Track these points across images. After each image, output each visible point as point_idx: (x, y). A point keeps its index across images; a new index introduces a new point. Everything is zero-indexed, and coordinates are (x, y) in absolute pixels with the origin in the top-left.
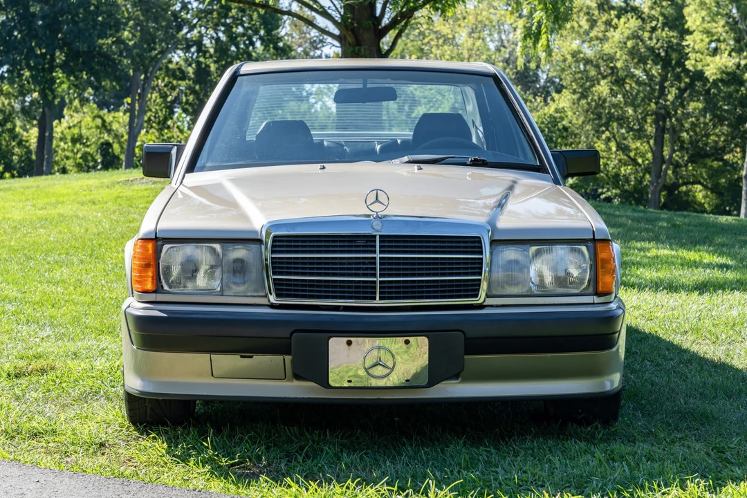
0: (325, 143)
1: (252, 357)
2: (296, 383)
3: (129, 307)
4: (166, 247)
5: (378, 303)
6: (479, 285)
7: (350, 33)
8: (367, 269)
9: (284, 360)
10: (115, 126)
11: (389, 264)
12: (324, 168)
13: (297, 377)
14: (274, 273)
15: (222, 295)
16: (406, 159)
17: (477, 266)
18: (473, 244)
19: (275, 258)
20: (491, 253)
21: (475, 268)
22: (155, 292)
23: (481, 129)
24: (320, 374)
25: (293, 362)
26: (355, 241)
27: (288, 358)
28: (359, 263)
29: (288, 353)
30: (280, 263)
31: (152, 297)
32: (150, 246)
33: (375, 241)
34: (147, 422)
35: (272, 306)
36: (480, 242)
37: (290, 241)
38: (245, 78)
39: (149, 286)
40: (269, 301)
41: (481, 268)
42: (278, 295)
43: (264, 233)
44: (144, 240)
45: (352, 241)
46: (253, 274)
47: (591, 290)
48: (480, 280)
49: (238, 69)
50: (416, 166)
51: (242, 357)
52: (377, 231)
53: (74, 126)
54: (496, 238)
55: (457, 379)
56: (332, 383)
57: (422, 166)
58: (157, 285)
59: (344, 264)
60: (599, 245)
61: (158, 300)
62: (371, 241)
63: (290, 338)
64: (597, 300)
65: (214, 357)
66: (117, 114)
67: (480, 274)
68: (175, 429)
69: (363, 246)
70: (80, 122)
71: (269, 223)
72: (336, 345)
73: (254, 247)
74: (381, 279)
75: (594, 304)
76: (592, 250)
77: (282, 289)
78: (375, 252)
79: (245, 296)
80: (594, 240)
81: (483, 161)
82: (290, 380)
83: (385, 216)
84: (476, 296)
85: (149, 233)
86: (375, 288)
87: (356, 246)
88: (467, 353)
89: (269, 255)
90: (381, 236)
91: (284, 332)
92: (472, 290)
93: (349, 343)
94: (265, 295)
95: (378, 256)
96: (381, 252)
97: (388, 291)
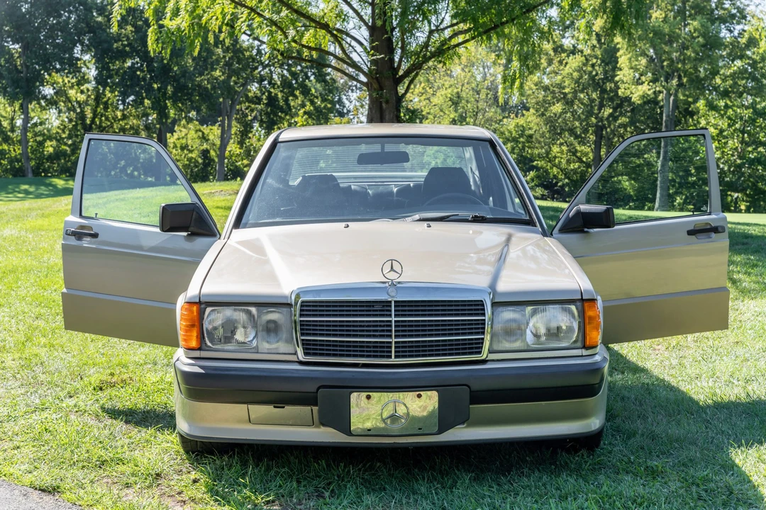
0: (353, 187)
1: (284, 407)
2: (323, 429)
3: (178, 360)
4: (208, 310)
5: (393, 361)
6: (482, 343)
7: (375, 81)
8: (383, 331)
9: (312, 410)
10: (211, 137)
11: (403, 326)
12: (348, 226)
13: (324, 425)
14: (302, 334)
15: (258, 353)
16: (417, 217)
17: (480, 327)
18: (478, 307)
19: (303, 321)
20: (493, 313)
21: (478, 328)
22: (200, 349)
23: (477, 173)
24: (344, 426)
25: (320, 412)
26: (373, 306)
27: (315, 409)
28: (377, 326)
29: (316, 405)
30: (307, 325)
31: (197, 354)
32: (195, 308)
33: (391, 306)
34: (198, 451)
35: (301, 363)
36: (483, 305)
37: (316, 306)
38: (282, 144)
39: (194, 344)
40: (298, 358)
41: (484, 328)
42: (306, 354)
43: (293, 298)
44: (190, 303)
45: (370, 306)
46: (284, 335)
47: (579, 344)
48: (483, 339)
49: (278, 136)
50: (425, 224)
51: (275, 407)
52: (393, 297)
53: (183, 138)
54: (497, 300)
55: (463, 423)
56: (353, 430)
57: (431, 223)
58: (201, 344)
59: (363, 326)
60: (587, 305)
61: (202, 356)
62: (387, 306)
63: (317, 392)
64: (585, 352)
65: (251, 407)
66: (213, 128)
67: (483, 333)
68: (221, 458)
69: (380, 311)
70: (186, 135)
71: (298, 289)
72: (357, 399)
73: (285, 310)
74: (396, 340)
75: (582, 356)
76: (580, 308)
77: (309, 348)
78: (390, 315)
79: (277, 354)
80: (582, 300)
81: (483, 217)
82: (319, 427)
83: (399, 283)
84: (480, 353)
85: (194, 297)
86: (391, 347)
87: (374, 311)
88: (471, 404)
89: (298, 318)
90: (395, 302)
91: (311, 388)
92: (476, 348)
93: (368, 397)
94: (294, 352)
95: (393, 319)
96: (396, 316)
97: (403, 350)
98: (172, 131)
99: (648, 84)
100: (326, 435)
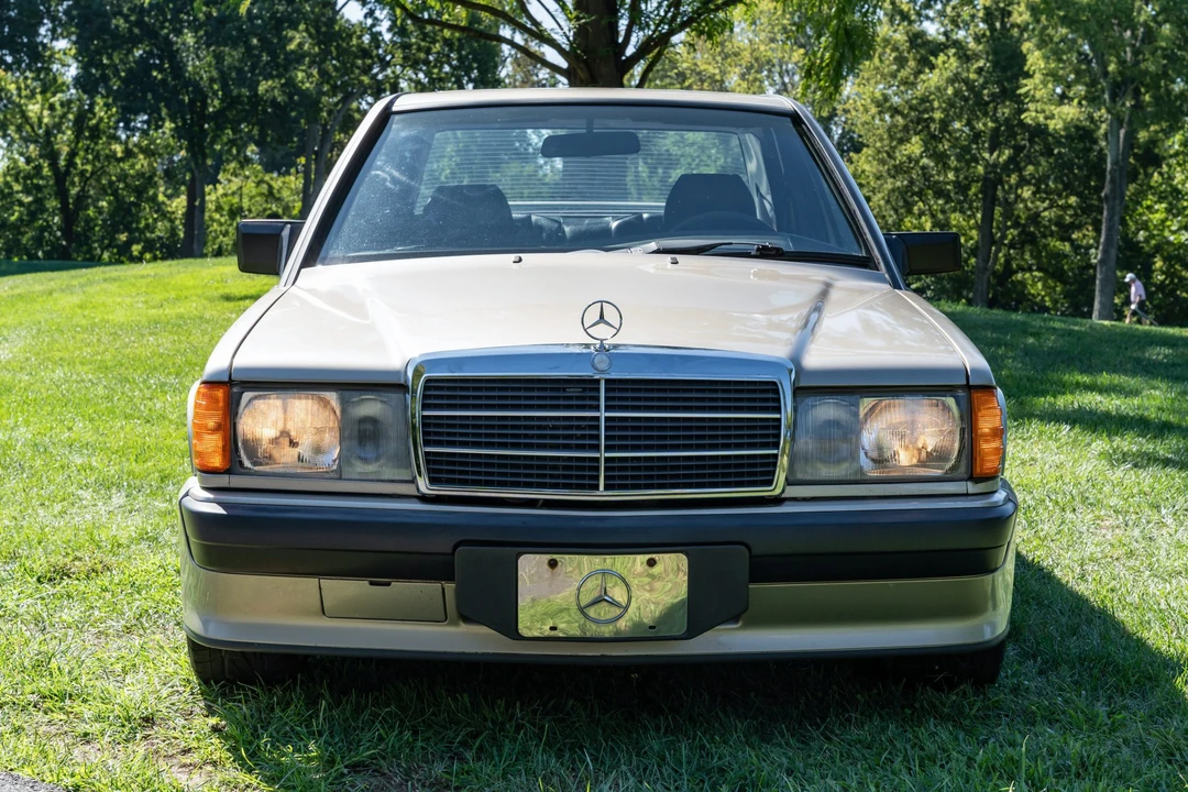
1: (388, 584)
2: (464, 628)
3: (187, 495)
4: (247, 396)
5: (602, 494)
6: (775, 464)
7: (582, 66)
8: (583, 437)
9: (443, 589)
11: (621, 428)
12: (520, 260)
13: (466, 619)
14: (427, 443)
15: (340, 479)
16: (653, 245)
17: (770, 433)
18: (765, 394)
19: (429, 417)
20: (795, 409)
21: (767, 436)
22: (228, 472)
23: (769, 198)
24: (506, 621)
25: (458, 592)
26: (564, 389)
27: (450, 587)
28: (570, 427)
29: (450, 579)
30: (436, 425)
31: (223, 481)
32: (220, 393)
33: (598, 390)
34: (227, 680)
35: (424, 499)
36: (777, 392)
37: (455, 389)
38: (397, 117)
39: (216, 461)
40: (418, 489)
41: (778, 436)
42: (433, 481)
43: (410, 374)
44: (210, 384)
45: (558, 390)
46: (391, 445)
47: (963, 469)
48: (776, 456)
49: (391, 103)
50: (668, 257)
51: (372, 583)
52: (602, 372)
53: (233, 193)
54: (803, 383)
55: (736, 621)
56: (523, 629)
57: (679, 257)
58: (231, 461)
59: (545, 428)
60: (977, 395)
61: (232, 486)
62: (592, 390)
63: (453, 554)
64: (971, 488)
65: (326, 583)
66: (287, 179)
67: (776, 445)
68: (270, 691)
69: (578, 398)
70: (241, 188)
71: (421, 355)
72: (530, 567)
73: (395, 397)
74: (607, 455)
75: (967, 495)
76: (964, 404)
77: (439, 470)
78: (597, 408)
79: (378, 481)
80: (968, 387)
81: (778, 249)
82: (454, 623)
83: (616, 346)
85: (220, 372)
86: (597, 469)
87: (566, 398)
88: (753, 580)
89: (419, 412)
90: (607, 381)
91: (442, 544)
92: (762, 473)
93: (553, 564)
94: (410, 478)
95: (603, 414)
96: (608, 408)
97: (621, 475)
98: (215, 182)
99: (1080, 103)
100: (470, 639)
